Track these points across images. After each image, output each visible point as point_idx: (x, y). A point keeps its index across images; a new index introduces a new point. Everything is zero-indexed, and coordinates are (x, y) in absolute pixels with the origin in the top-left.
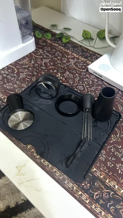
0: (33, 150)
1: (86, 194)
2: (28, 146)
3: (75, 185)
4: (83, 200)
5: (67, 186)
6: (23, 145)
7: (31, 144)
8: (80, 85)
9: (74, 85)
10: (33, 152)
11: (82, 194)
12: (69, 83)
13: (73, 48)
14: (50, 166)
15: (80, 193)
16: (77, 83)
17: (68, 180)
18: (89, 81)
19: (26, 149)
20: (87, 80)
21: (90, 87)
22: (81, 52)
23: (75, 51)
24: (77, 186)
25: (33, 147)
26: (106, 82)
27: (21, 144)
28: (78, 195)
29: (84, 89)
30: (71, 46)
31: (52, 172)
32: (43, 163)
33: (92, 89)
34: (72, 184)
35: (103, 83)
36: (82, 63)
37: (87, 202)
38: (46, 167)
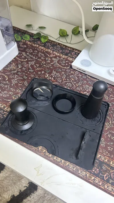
0: (44, 151)
1: (98, 178)
2: (39, 148)
3: (87, 172)
4: (97, 184)
5: (81, 175)
6: (34, 148)
7: (41, 146)
8: (68, 83)
9: (63, 83)
10: (45, 152)
11: (94, 179)
12: (58, 82)
13: (53, 47)
14: (63, 161)
15: (93, 178)
16: (65, 81)
17: (81, 169)
18: (75, 77)
19: (38, 151)
20: (73, 77)
21: (77, 83)
22: (61, 50)
23: (55, 49)
24: (89, 173)
25: (44, 148)
26: (89, 76)
27: (32, 147)
28: (92, 180)
29: (73, 86)
30: (50, 45)
31: (66, 166)
32: (56, 160)
33: (80, 84)
34: (85, 172)
35: (87, 77)
36: (64, 61)
37: (100, 184)
38: (60, 162)
